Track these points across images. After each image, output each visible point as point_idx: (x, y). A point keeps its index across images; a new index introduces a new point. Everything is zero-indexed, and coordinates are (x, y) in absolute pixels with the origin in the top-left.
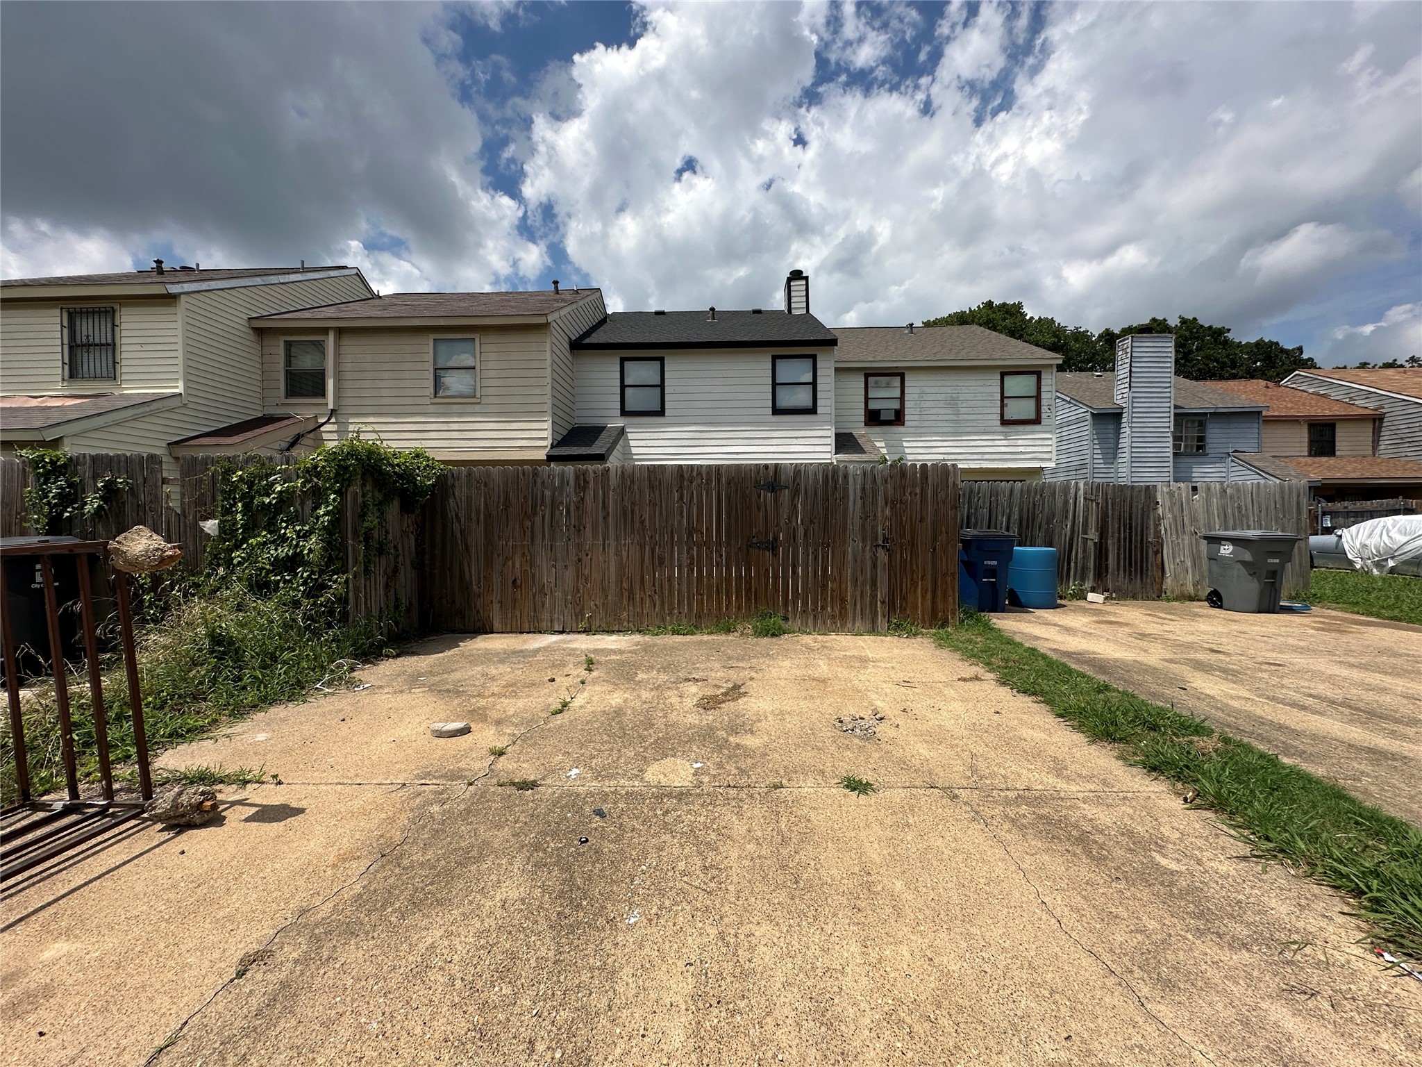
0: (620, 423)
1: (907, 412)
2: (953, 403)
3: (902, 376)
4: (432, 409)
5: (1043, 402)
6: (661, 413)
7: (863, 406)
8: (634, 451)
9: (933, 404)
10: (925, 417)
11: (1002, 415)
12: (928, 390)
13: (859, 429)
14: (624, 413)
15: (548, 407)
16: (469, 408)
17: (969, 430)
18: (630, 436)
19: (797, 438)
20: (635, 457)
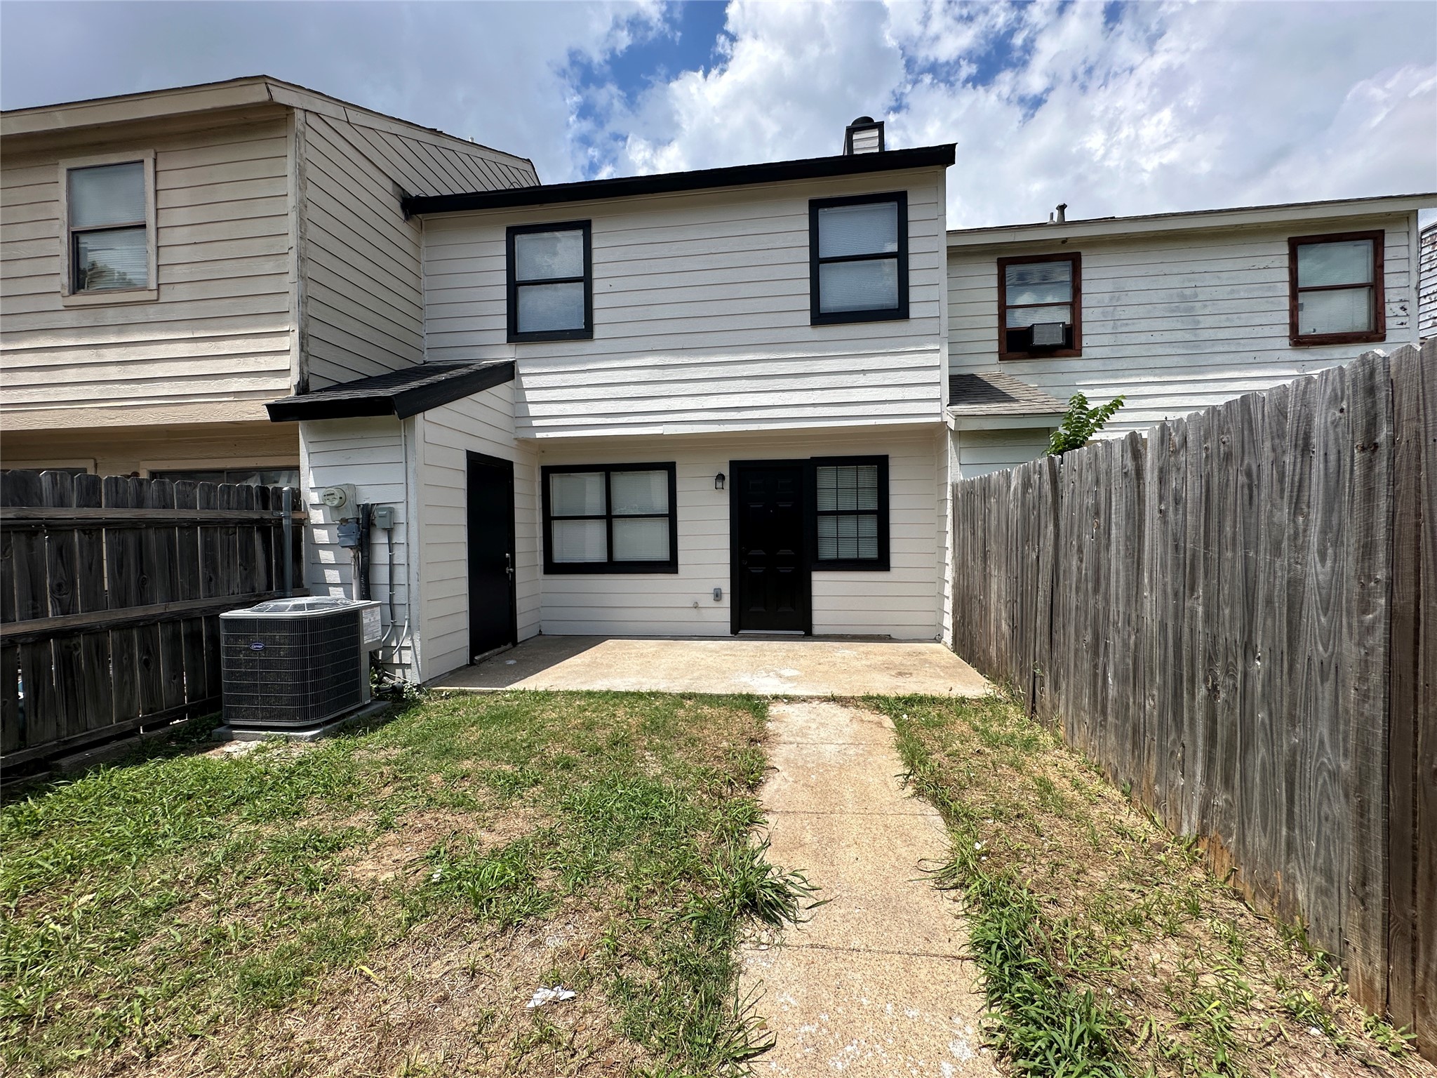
0: (506, 354)
1: (1085, 329)
2: (1184, 307)
3: (1075, 262)
4: (70, 319)
5: (1390, 295)
6: (586, 333)
7: (995, 322)
8: (534, 410)
9: (1141, 311)
10: (1124, 339)
11: (1294, 326)
12: (1131, 284)
13: (990, 368)
14: (515, 335)
15: (290, 302)
16: (137, 314)
17: (1219, 359)
18: (527, 382)
19: (864, 372)
20: (535, 423)
